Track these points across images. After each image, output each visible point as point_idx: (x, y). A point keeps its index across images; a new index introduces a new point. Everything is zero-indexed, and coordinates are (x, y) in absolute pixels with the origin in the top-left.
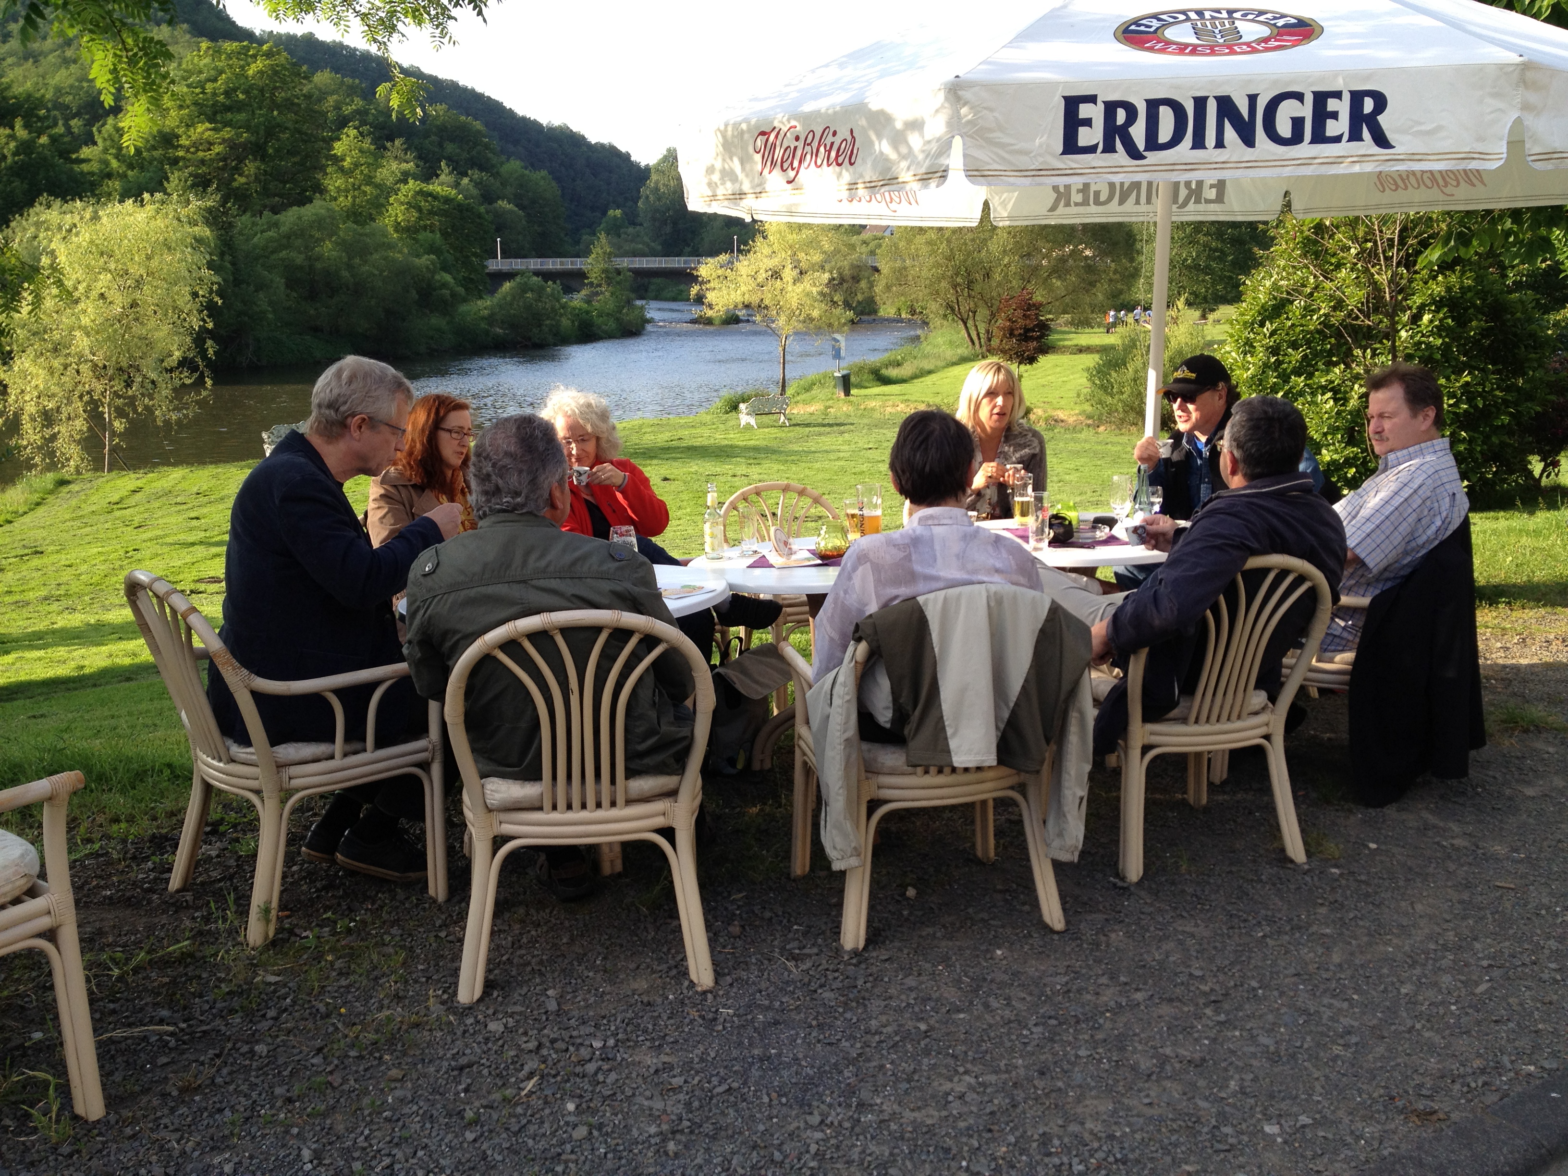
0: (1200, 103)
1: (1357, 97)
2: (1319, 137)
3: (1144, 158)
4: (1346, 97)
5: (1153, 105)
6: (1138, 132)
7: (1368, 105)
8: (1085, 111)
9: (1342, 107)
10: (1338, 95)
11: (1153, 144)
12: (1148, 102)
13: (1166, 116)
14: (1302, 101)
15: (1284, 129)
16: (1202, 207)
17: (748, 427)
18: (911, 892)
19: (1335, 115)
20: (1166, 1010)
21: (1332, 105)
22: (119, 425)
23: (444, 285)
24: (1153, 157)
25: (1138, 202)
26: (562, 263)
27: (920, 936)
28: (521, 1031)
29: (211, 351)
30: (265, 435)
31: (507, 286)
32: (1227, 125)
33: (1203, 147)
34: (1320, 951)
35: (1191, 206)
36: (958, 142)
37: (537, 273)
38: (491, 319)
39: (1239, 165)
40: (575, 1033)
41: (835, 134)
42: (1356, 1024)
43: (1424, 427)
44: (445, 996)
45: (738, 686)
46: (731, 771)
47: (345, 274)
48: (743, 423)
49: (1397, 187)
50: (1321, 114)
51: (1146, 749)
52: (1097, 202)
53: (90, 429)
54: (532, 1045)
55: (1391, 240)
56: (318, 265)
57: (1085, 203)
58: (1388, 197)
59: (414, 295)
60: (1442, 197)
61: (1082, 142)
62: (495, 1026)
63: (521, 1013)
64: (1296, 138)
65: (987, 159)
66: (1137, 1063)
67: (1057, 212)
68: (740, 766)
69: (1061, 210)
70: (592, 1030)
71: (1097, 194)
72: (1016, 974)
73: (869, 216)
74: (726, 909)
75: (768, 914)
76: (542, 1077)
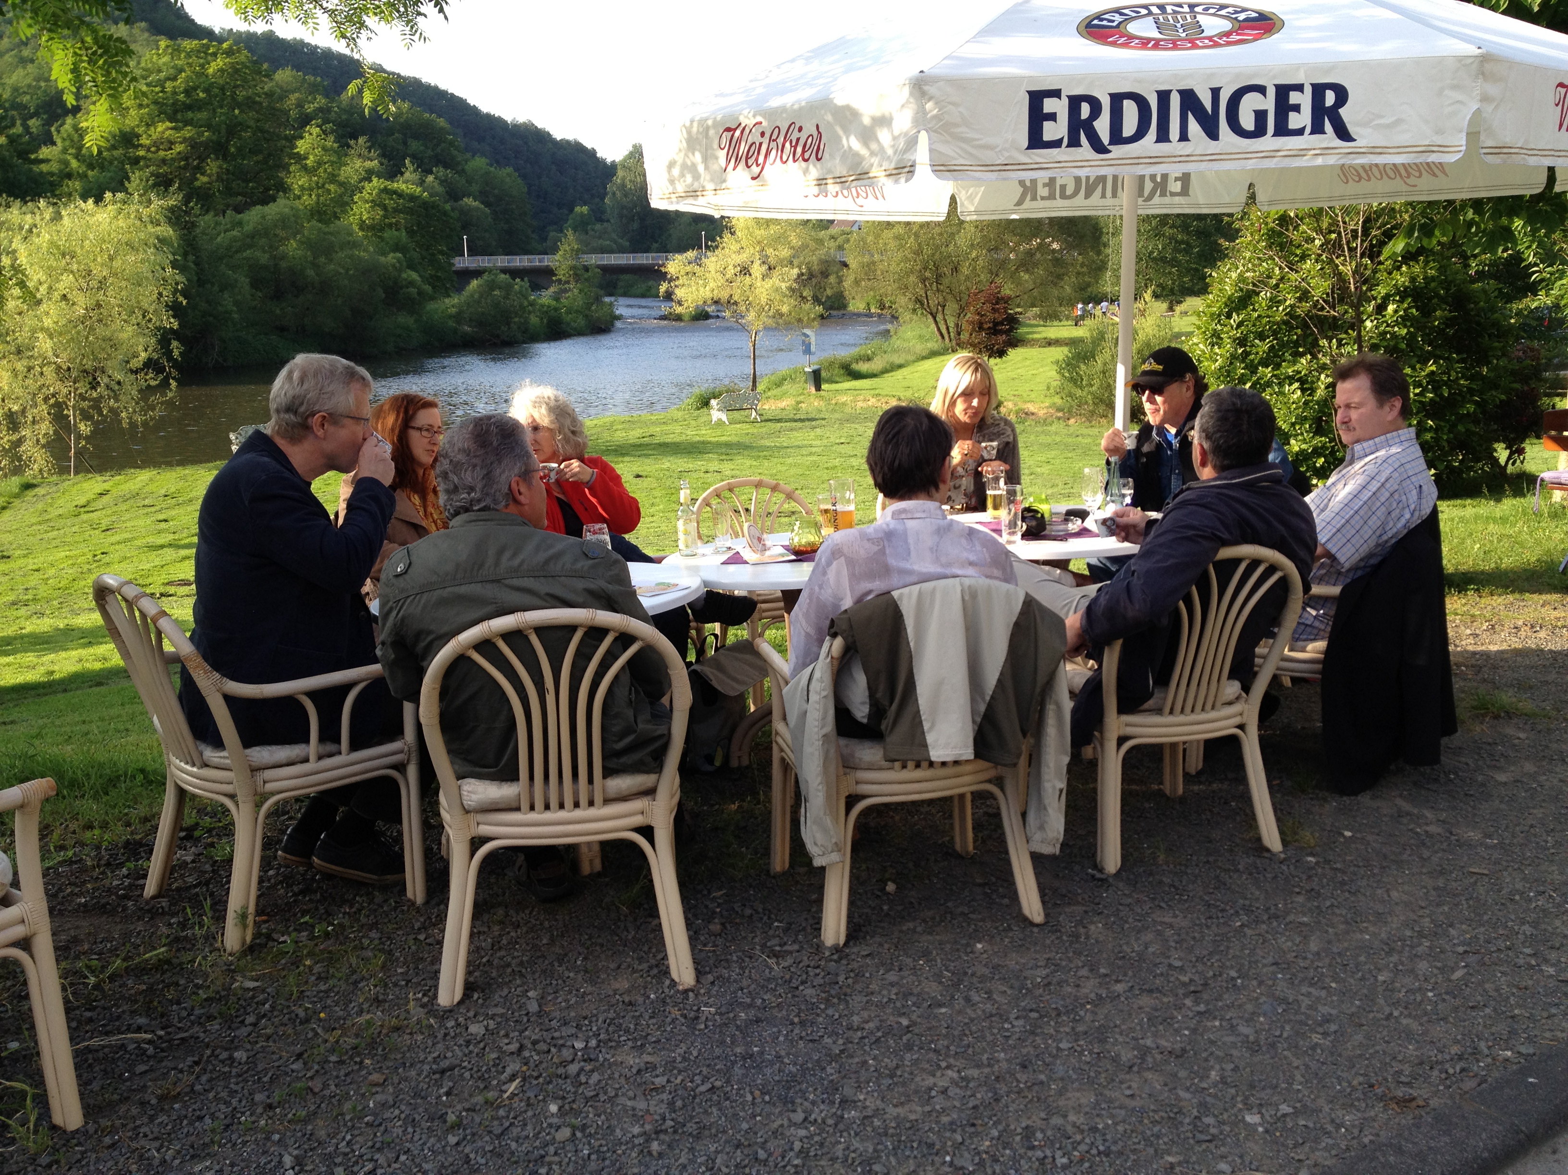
0: (1164, 97)
1: (1319, 90)
2: (1282, 130)
3: (1109, 151)
4: (1308, 90)
5: (1117, 99)
6: (1103, 126)
7: (1330, 98)
8: (1049, 106)
9: (1304, 99)
10: (1299, 88)
11: (1117, 137)
12: (1112, 96)
13: (1130, 109)
14: (1265, 95)
15: (1247, 122)
16: (1167, 200)
17: (720, 423)
18: (891, 887)
19: (1297, 108)
20: (1146, 1001)
21: (1294, 98)
22: (84, 428)
23: (411, 283)
24: (1118, 151)
25: (1103, 196)
26: (530, 261)
27: (901, 931)
28: (502, 1033)
29: (176, 353)
30: (232, 436)
31: (475, 283)
32: (1191, 119)
33: (1167, 140)
34: (1298, 940)
35: (1157, 200)
36: (923, 137)
37: (504, 271)
38: (458, 317)
39: (1205, 157)
40: (557, 1034)
41: (800, 129)
42: (1334, 1012)
43: (1390, 417)
44: (426, 999)
45: (714, 683)
46: (710, 768)
47: (310, 272)
48: (714, 419)
49: (1360, 178)
50: (1284, 107)
51: (1121, 740)
52: (1063, 196)
53: (55, 432)
54: (514, 1047)
55: (1355, 231)
56: (284, 264)
57: (1051, 197)
58: (1352, 188)
59: (380, 293)
60: (1405, 188)
61: (1047, 136)
62: (476, 1029)
63: (502, 1016)
64: (1260, 131)
65: (952, 154)
66: (1118, 1055)
67: (1025, 206)
68: (718, 763)
69: (1028, 204)
70: (574, 1031)
71: (1063, 187)
72: (996, 967)
73: (835, 211)
74: (706, 907)
75: (748, 912)
76: (524, 1079)
